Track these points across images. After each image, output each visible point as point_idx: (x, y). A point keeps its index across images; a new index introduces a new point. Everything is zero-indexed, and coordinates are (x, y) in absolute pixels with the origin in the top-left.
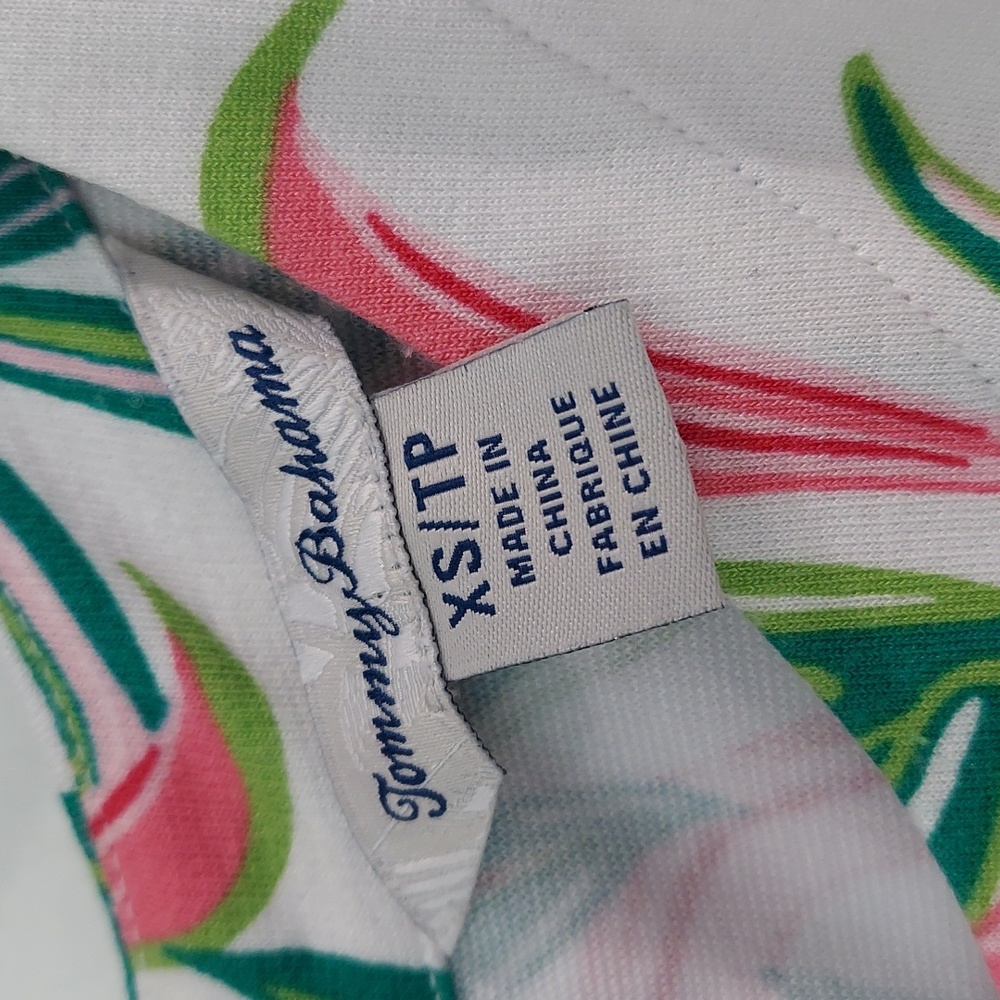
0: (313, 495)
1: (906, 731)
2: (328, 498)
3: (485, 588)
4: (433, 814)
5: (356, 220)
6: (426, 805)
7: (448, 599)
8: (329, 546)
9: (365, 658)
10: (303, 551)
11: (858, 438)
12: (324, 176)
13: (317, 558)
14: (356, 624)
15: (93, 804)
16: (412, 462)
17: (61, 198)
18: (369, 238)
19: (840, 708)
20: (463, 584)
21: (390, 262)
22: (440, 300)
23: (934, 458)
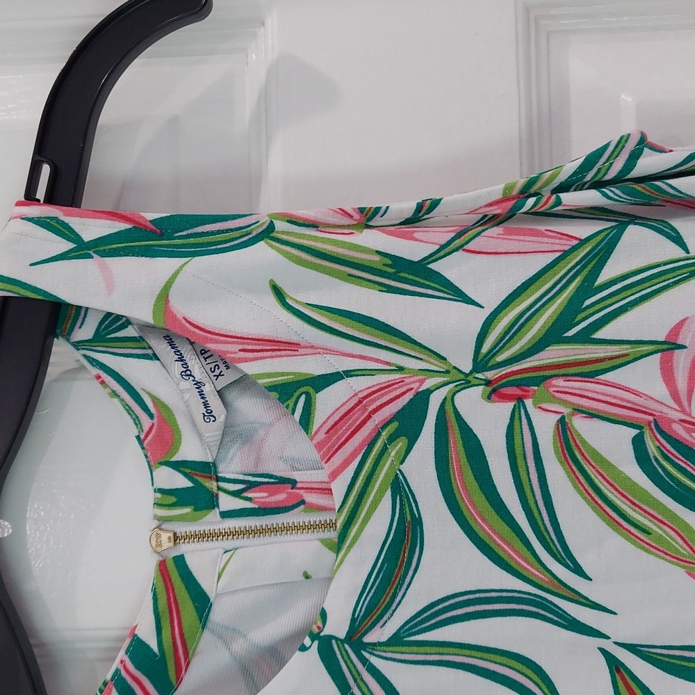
0: (182, 364)
1: (291, 402)
2: (186, 364)
3: (221, 372)
4: (213, 421)
5: (181, 318)
6: (212, 419)
7: (214, 376)
8: (188, 373)
9: (199, 392)
10: (182, 375)
11: (276, 348)
12: (175, 311)
13: (186, 376)
14: (196, 386)
15: (142, 437)
16: (202, 354)
17: (124, 319)
18: (183, 321)
19: (279, 399)
20: (217, 372)
21: (188, 325)
22: (197, 331)
23: (292, 350)
